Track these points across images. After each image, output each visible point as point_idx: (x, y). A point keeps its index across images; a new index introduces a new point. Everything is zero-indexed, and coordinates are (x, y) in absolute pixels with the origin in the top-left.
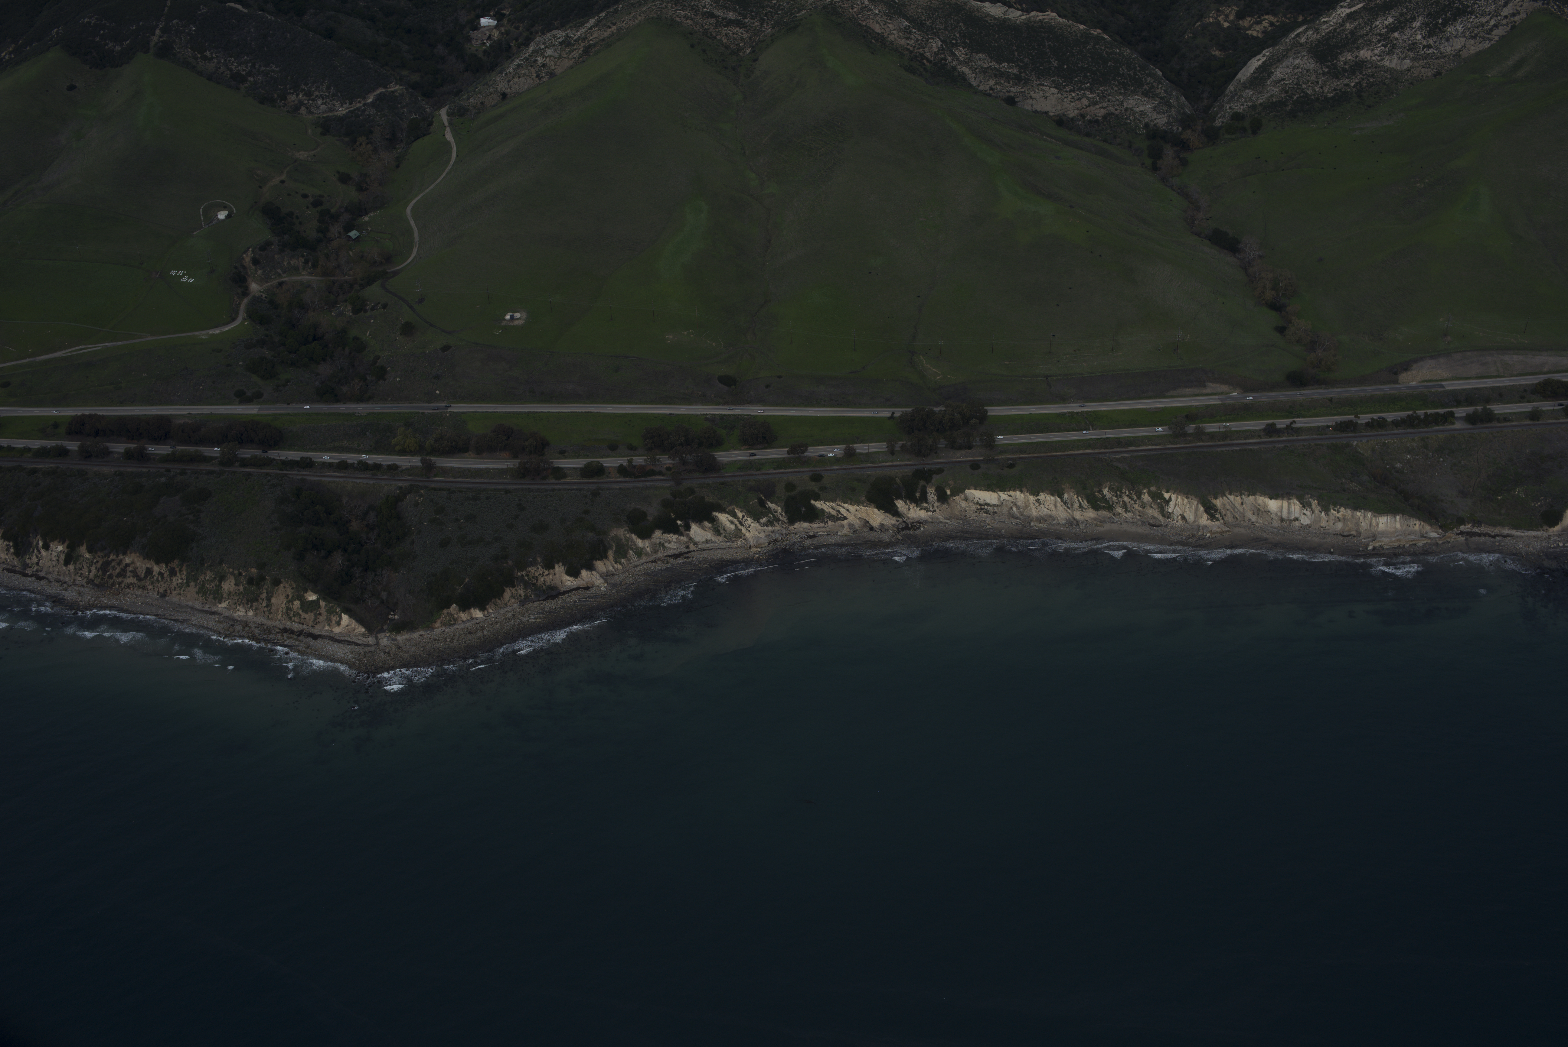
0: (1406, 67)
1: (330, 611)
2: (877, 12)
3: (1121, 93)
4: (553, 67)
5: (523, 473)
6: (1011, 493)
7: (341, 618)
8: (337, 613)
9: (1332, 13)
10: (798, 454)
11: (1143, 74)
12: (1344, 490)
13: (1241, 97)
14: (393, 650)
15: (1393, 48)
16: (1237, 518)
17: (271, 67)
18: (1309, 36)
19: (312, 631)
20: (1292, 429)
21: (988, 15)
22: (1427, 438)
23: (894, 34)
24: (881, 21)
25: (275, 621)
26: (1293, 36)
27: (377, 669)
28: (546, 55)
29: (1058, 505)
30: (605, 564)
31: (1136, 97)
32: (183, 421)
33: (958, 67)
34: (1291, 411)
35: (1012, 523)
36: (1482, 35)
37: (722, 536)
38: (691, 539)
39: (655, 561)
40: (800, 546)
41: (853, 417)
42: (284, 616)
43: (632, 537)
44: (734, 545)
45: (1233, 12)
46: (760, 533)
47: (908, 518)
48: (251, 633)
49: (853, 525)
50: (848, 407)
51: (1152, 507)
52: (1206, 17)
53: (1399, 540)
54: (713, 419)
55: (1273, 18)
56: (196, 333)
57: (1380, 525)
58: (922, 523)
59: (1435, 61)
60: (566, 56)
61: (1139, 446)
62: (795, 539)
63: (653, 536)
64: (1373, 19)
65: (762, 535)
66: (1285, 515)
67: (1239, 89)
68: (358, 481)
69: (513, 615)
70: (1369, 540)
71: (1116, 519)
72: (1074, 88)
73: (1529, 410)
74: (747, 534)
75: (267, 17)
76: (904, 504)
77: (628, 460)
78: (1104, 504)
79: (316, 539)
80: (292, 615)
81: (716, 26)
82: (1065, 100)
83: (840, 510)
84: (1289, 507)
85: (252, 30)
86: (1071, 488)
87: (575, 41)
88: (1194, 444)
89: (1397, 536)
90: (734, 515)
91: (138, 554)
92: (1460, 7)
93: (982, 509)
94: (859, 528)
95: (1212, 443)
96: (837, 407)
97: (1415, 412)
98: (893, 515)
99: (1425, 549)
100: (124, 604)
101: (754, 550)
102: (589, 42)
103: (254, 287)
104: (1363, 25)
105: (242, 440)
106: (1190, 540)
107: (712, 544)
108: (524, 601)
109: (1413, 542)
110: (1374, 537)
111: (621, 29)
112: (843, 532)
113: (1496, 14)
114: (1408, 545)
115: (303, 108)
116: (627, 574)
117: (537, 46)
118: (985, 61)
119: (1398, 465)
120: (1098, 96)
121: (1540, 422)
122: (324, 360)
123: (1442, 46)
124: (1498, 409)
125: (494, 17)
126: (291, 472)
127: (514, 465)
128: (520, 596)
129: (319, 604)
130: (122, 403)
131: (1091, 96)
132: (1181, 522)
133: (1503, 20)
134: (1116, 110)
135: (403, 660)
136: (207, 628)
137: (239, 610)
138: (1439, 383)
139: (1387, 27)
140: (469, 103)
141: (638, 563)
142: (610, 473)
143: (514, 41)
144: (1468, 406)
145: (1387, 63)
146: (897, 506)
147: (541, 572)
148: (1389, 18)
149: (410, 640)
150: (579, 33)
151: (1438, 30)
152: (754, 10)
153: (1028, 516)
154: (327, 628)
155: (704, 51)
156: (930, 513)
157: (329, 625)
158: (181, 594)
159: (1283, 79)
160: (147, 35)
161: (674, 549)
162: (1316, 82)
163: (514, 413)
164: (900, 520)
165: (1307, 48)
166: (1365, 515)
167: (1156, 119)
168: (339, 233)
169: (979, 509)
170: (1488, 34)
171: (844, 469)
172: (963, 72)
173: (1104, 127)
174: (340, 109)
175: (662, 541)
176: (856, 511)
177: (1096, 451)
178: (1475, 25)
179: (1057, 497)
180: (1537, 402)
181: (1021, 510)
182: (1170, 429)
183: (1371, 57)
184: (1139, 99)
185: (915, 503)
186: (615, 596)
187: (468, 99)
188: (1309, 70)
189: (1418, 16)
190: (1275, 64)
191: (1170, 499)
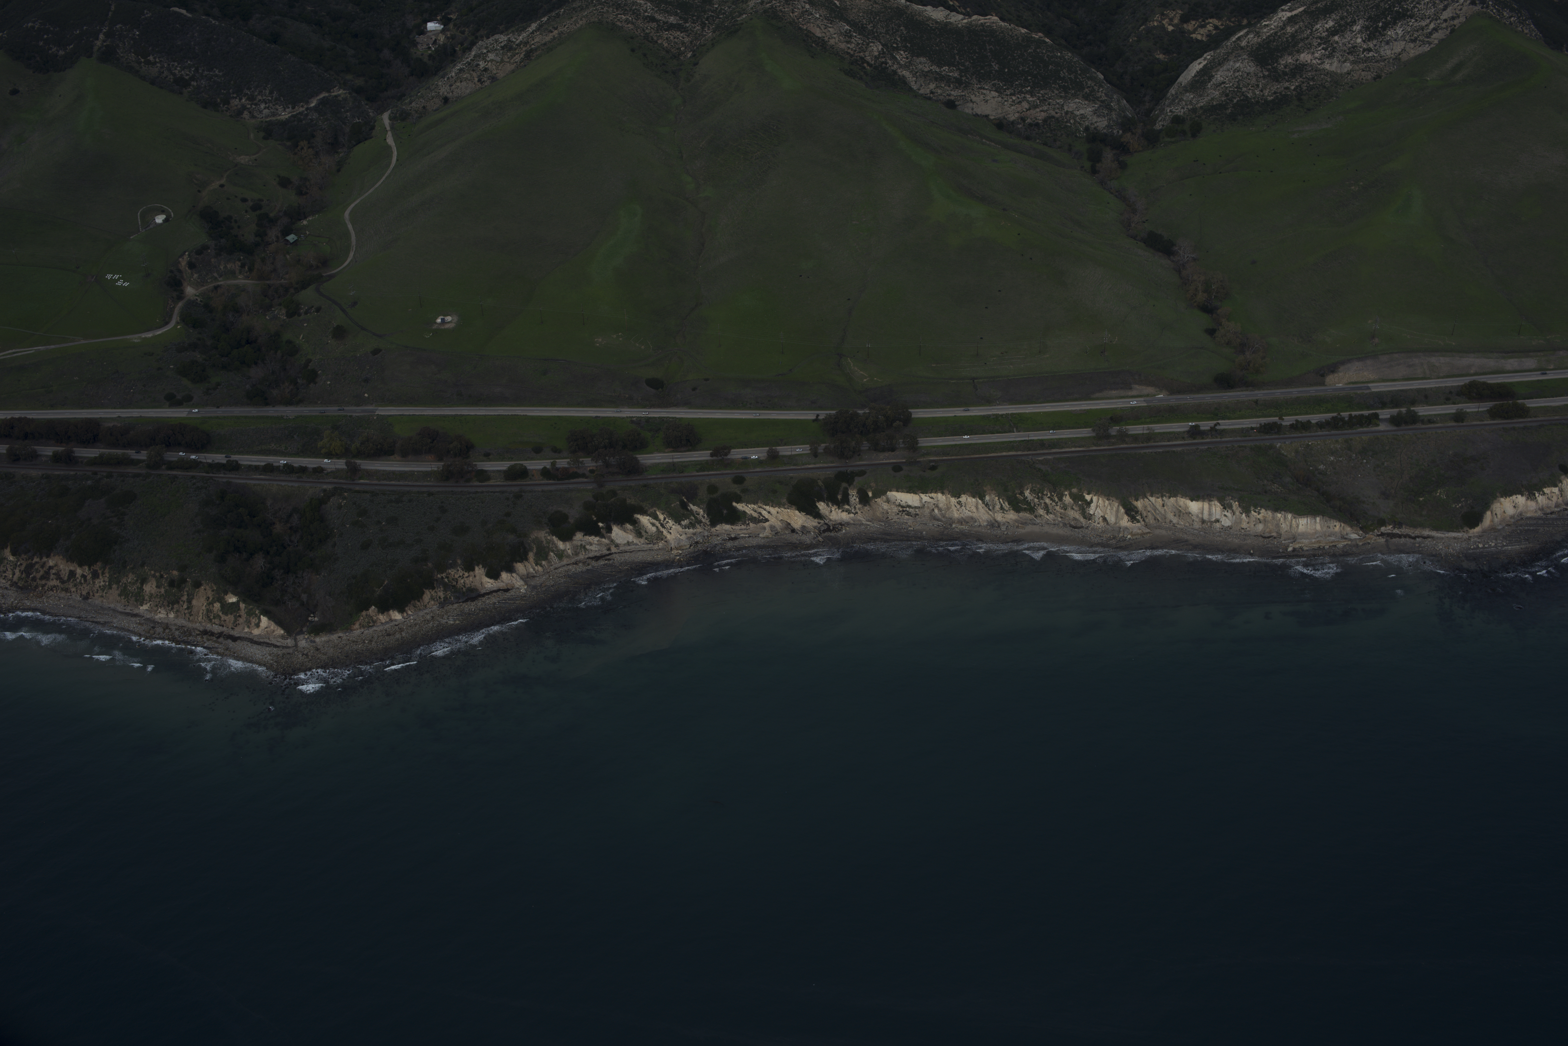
0: (1346, 70)
1: (250, 613)
2: (818, 16)
3: (1061, 97)
4: (495, 72)
5: (447, 475)
6: (933, 495)
7: (260, 620)
8: (256, 615)
9: (1273, 17)
10: (721, 456)
11: (1084, 78)
12: (1266, 492)
13: (1181, 100)
14: (311, 651)
15: (1334, 51)
16: (1158, 520)
17: (215, 72)
18: (1250, 39)
19: (232, 633)
20: (1216, 430)
21: (929, 19)
22: (1351, 440)
23: (835, 38)
24: (822, 25)
25: (196, 623)
26: (1234, 39)
27: (294, 671)
28: (488, 59)
29: (980, 507)
30: (525, 566)
31: (1077, 100)
32: (112, 425)
33: (899, 71)
34: (1216, 412)
35: (933, 525)
36: (1422, 39)
37: (644, 538)
38: (612, 541)
39: (576, 563)
40: (721, 548)
41: (778, 419)
42: (204, 618)
43: (553, 539)
44: (656, 547)
45: (1178, 15)
46: (681, 536)
47: (830, 520)
48: (172, 635)
49: (774, 527)
50: (774, 410)
51: (1073, 509)
52: (1151, 21)
53: (1319, 542)
54: (638, 422)
55: (1217, 21)
56: (128, 337)
57: (1300, 527)
58: (844, 525)
59: (1375, 64)
60: (508, 60)
61: (1063, 448)
62: (716, 541)
63: (575, 538)
64: (1314, 22)
65: (683, 537)
66: (1206, 517)
67: (1180, 93)
68: (283, 484)
69: (432, 617)
70: (1289, 541)
71: (1038, 521)
72: (1014, 91)
73: (1454, 411)
74: (669, 536)
75: (211, 22)
76: (825, 506)
77: (552, 463)
78: (1025, 506)
79: (238, 541)
80: (212, 617)
81: (657, 30)
82: (1006, 103)
83: (762, 512)
84: (1210, 509)
85: (196, 35)
86: (992, 490)
87: (517, 45)
88: (1117, 446)
89: (1317, 537)
90: (656, 517)
91: (61, 557)
92: (1401, 10)
93: (903, 511)
94: (780, 530)
95: (1136, 445)
96: (762, 410)
97: (1339, 414)
98: (815, 517)
99: (1345, 550)
100: (47, 606)
101: (675, 552)
102: (530, 47)
103: (190, 291)
104: (1303, 28)
105: (170, 443)
106: (1111, 541)
107: (633, 546)
108: (443, 603)
109: (1333, 544)
110: (1294, 539)
111: (562, 33)
112: (765, 535)
113: (1436, 17)
114: (1328, 547)
115: (246, 112)
116: (547, 576)
117: (479, 50)
118: (926, 65)
119: (1322, 467)
120: (1038, 99)
121: (1464, 424)
122: (256, 363)
123: (1382, 49)
124: (1422, 411)
125: (441, 22)
126: (217, 475)
127: (438, 468)
128: (440, 598)
129: (239, 606)
130: (53, 407)
131: (1031, 99)
132: (1102, 524)
133: (1442, 24)
134: (1056, 113)
135: (321, 662)
136: (128, 631)
137: (160, 612)
138: (1366, 385)
139: (1327, 30)
140: (412, 107)
141: (559, 565)
142: (533, 476)
143: (460, 46)
144: (1393, 408)
145: (1327, 66)
146: (818, 508)
147: (461, 575)
148: (1330, 21)
149: (328, 642)
150: (521, 37)
151: (1378, 34)
152: (696, 14)
153: (949, 518)
154: (246, 630)
155: (645, 55)
156: (852, 515)
157: (249, 627)
158: (103, 597)
159: (1224, 83)
160: (91, 39)
161: (596, 551)
162: (1256, 85)
163: (441, 416)
164: (822, 522)
165: (1248, 51)
166: (1285, 516)
167: (1096, 122)
168: (277, 237)
169: (900, 511)
170: (1428, 37)
171: (767, 471)
172: (903, 76)
173: (1044, 130)
174: (283, 114)
175: (583, 543)
176: (778, 513)
177: (1019, 453)
178: (1415, 28)
179: (978, 499)
180: (1462, 403)
181: (943, 512)
182: (1093, 430)
183: (1311, 60)
184: (1079, 102)
185: (837, 505)
186: (534, 598)
187: (411, 103)
188: (1249, 73)
189: (1359, 20)
190: (1216, 67)
191: (1092, 501)
